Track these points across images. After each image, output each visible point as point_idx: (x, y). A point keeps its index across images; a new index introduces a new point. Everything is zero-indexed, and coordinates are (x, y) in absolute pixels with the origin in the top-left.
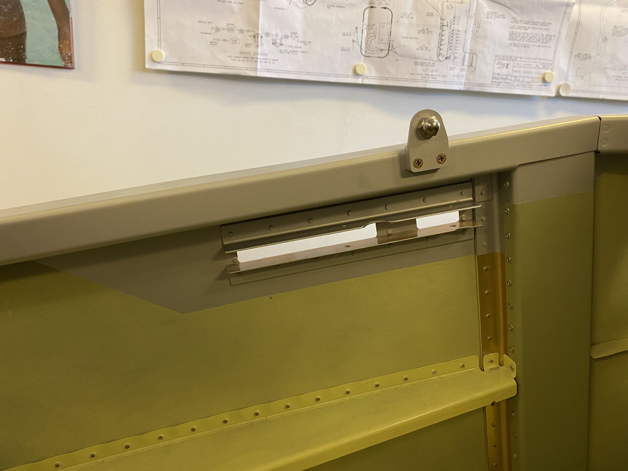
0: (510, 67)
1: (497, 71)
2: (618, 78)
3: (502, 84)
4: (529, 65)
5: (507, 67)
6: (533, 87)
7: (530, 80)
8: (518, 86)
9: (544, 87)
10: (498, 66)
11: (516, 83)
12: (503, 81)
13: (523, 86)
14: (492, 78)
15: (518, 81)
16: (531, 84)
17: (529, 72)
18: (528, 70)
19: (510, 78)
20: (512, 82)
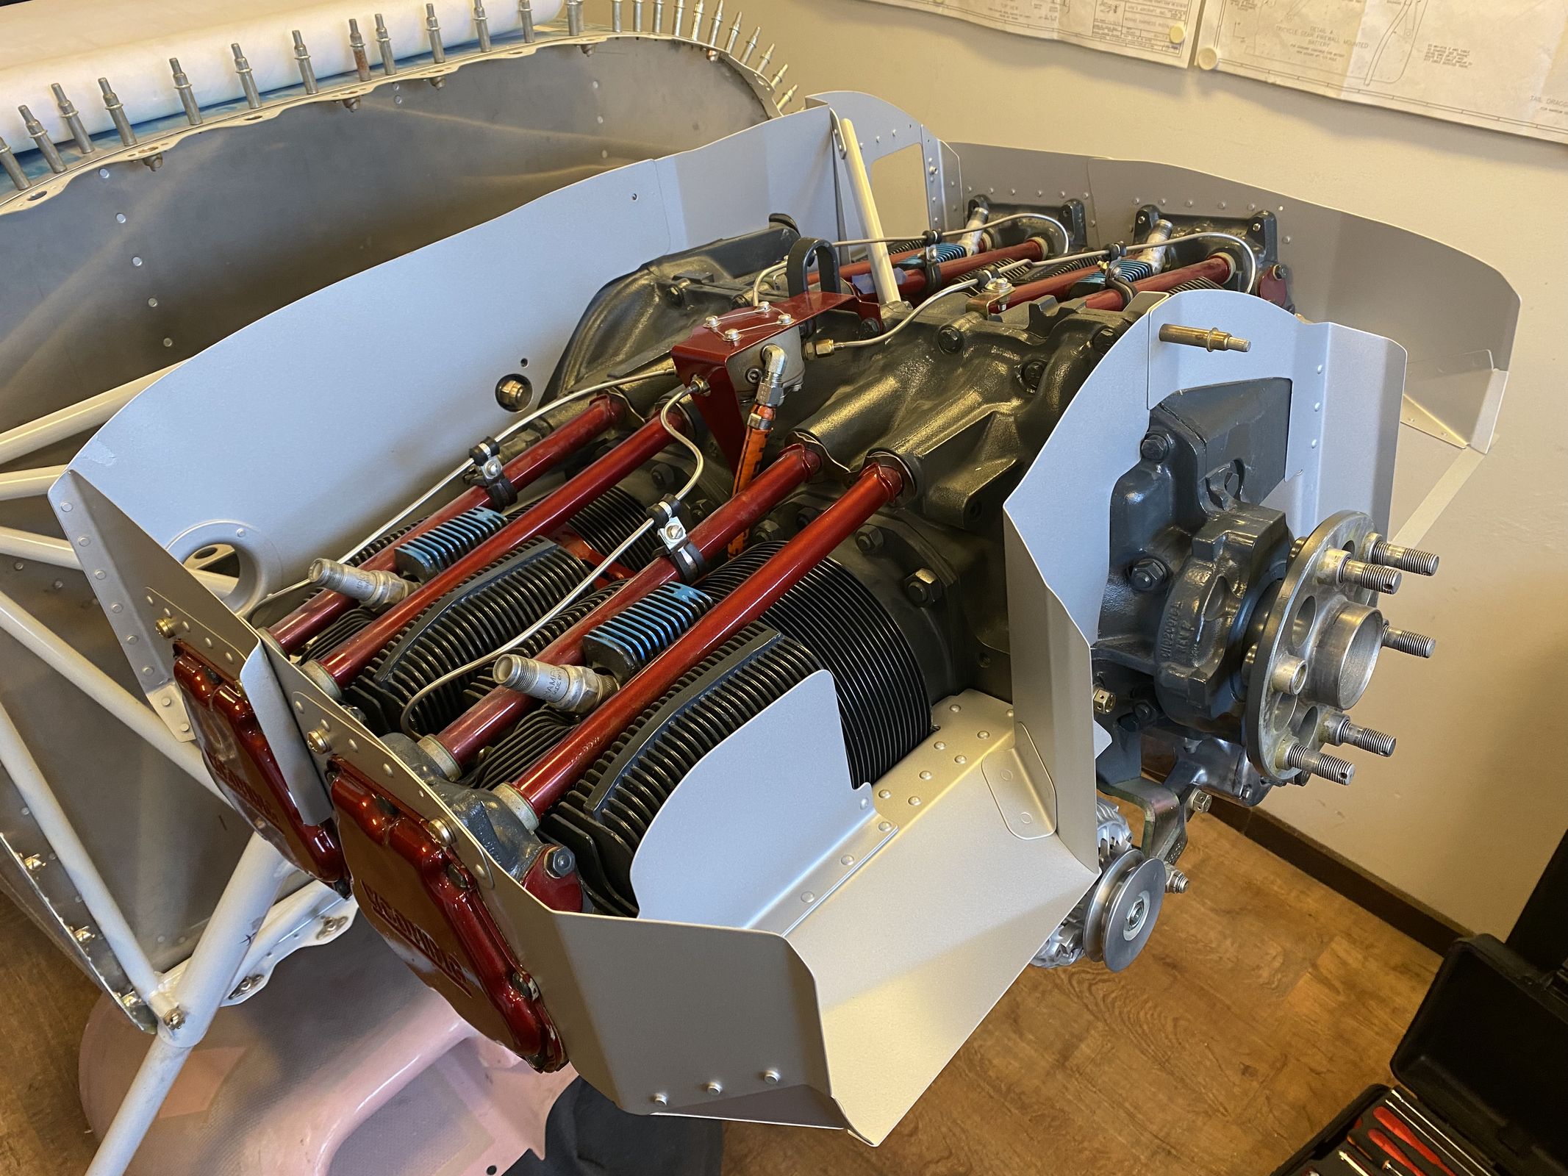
0: (1120, 10)
1: (1100, 16)
2: (1301, 50)
3: (1108, 38)
4: (1149, 10)
5: (1115, 12)
6: (1155, 47)
7: (1151, 35)
8: (1133, 43)
9: (1172, 50)
10: (1103, 8)
11: (1130, 38)
12: (1110, 33)
13: (1141, 45)
14: (1093, 27)
15: (1133, 34)
16: (1153, 42)
17: (1148, 23)
18: (1147, 18)
19: (1120, 29)
20: (1123, 36)
